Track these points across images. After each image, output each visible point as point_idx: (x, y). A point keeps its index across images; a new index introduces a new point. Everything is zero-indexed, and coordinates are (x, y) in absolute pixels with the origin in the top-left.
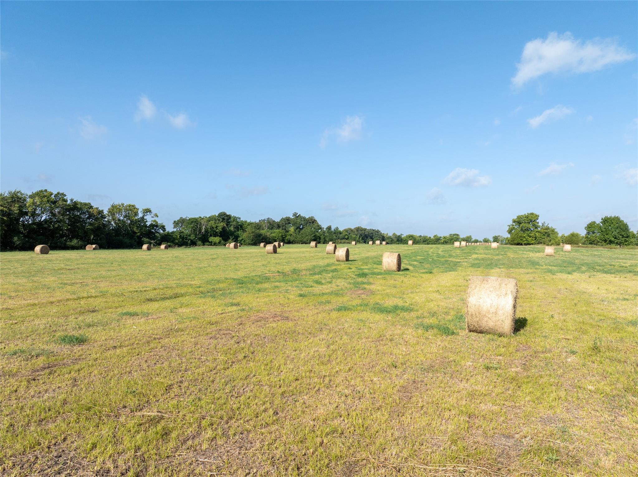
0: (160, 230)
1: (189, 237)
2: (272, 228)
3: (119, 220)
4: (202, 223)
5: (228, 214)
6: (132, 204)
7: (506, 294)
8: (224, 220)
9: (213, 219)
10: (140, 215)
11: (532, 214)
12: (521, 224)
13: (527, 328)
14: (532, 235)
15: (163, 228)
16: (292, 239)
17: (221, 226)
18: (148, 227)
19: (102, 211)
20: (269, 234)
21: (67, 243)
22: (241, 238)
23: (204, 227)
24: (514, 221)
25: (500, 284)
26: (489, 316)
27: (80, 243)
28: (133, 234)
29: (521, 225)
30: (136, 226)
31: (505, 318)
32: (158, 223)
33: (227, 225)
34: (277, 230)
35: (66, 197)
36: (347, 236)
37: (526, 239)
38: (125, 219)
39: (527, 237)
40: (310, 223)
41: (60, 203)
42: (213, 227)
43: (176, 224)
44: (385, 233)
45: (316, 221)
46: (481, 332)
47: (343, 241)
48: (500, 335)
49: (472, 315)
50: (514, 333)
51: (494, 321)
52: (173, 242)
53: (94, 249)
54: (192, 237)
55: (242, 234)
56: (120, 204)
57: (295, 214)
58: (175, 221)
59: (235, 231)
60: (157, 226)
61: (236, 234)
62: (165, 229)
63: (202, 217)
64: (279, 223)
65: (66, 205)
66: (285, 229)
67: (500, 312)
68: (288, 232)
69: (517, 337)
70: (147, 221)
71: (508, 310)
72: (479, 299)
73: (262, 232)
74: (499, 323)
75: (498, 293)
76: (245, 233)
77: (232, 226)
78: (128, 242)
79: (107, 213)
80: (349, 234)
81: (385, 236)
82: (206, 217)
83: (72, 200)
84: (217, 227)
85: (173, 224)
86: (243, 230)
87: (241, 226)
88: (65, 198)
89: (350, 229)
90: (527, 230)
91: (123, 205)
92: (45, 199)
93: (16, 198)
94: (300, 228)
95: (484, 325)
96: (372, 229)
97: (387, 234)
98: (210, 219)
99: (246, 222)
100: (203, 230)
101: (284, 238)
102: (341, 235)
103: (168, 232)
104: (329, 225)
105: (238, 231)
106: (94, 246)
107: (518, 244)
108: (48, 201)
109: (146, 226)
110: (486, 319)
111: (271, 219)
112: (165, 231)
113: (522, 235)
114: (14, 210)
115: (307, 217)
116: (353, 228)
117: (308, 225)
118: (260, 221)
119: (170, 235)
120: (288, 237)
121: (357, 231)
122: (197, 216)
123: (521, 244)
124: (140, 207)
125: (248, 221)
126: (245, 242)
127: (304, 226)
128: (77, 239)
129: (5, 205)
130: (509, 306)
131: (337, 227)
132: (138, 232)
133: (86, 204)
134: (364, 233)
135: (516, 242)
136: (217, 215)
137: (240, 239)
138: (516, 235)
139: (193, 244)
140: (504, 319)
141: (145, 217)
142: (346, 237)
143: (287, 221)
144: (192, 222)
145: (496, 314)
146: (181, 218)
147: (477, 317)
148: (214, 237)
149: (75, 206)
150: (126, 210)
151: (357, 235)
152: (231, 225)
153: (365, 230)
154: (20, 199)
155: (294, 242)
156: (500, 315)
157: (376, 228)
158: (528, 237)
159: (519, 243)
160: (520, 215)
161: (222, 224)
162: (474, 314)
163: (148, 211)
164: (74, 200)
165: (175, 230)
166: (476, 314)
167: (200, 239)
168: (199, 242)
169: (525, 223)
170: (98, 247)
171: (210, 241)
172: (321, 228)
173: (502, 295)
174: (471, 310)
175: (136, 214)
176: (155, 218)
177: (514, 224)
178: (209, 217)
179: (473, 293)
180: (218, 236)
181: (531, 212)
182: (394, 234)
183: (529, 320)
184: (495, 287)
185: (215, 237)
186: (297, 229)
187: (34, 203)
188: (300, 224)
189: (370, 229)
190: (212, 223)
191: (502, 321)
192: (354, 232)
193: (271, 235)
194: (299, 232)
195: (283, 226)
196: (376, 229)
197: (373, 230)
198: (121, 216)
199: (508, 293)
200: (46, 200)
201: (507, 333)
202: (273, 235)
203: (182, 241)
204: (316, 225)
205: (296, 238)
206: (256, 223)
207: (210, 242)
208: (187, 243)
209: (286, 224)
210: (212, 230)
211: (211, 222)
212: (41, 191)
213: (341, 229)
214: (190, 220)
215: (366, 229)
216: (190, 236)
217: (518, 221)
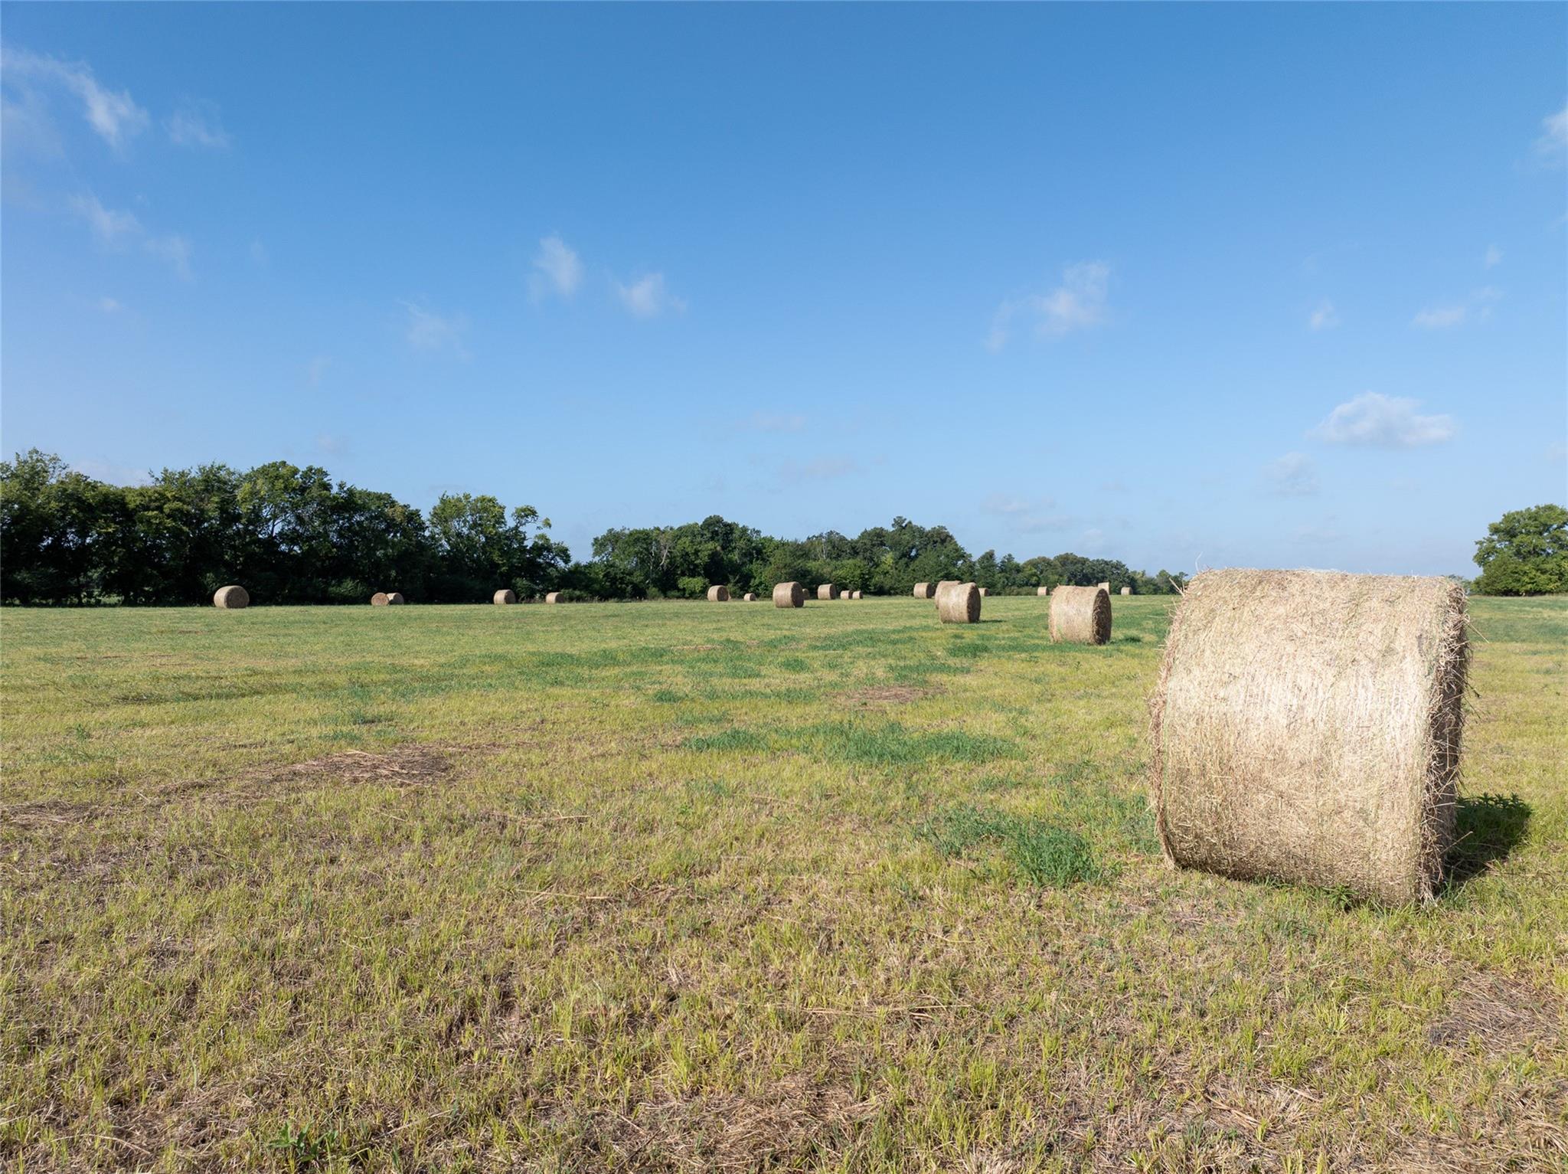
0: (558, 559)
1: (628, 577)
2: (839, 556)
3: (459, 535)
4: (662, 542)
5: (728, 520)
6: (489, 495)
7: (1389, 651)
8: (717, 535)
9: (689, 534)
10: (511, 522)
11: (1550, 508)
12: (1514, 536)
13: (1530, 856)
14: (1548, 566)
15: (564, 554)
16: (888, 583)
17: (707, 550)
18: (529, 552)
19: (417, 513)
20: (829, 570)
21: (331, 589)
22: (757, 581)
23: (665, 553)
24: (1495, 530)
25: (1355, 601)
26: (1284, 783)
27: (360, 589)
28: (491, 567)
29: (1516, 541)
30: (499, 550)
31: (1381, 796)
32: (552, 542)
33: (723, 548)
34: (851, 561)
35: (328, 478)
36: (1035, 578)
37: (1531, 578)
38: (473, 532)
39: (1534, 572)
40: (935, 542)
41: (315, 492)
42: (687, 554)
43: (600, 544)
44: (1138, 571)
45: (951, 537)
46: (1242, 874)
47: (1026, 588)
48: (1352, 901)
49: (1182, 775)
50: (1436, 891)
51: (1313, 816)
52: (586, 588)
53: (391, 603)
54: (637, 577)
55: (759, 571)
56: (461, 496)
57: (898, 522)
58: (596, 540)
59: (744, 564)
60: (549, 549)
61: (745, 569)
62: (568, 556)
63: (662, 529)
64: (857, 542)
65: (328, 498)
66: (871, 559)
67: (1349, 762)
68: (877, 565)
69: (1461, 918)
70: (524, 539)
71: (1400, 746)
72: (1225, 684)
73: (811, 565)
74: (1344, 829)
75: (1334, 645)
76: (768, 569)
77: (737, 552)
78: (477, 588)
79: (429, 517)
80: (1041, 573)
81: (1138, 577)
82: (671, 529)
83: (341, 486)
84: (696, 552)
85: (593, 545)
86: (763, 559)
87: (759, 552)
88: (325, 479)
89: (1044, 560)
90: (1536, 552)
91: (467, 497)
92: (280, 484)
93: (213, 482)
94: (910, 557)
95: (1252, 836)
96: (1103, 560)
97: (1143, 574)
98: (682, 532)
99: (771, 539)
100: (664, 561)
101: (867, 580)
102: (1020, 575)
103: (577, 565)
104: (988, 551)
105: (751, 562)
106: (391, 596)
107: (1507, 593)
108: (286, 488)
109: (523, 550)
110: (1262, 800)
111: (837, 534)
112: (570, 561)
113: (1520, 567)
114: (209, 510)
115: (928, 528)
116: (1052, 559)
117: (929, 547)
118: (809, 538)
119: (581, 572)
120: (877, 579)
121: (1064, 564)
122: (648, 525)
123: (1517, 594)
124: (511, 505)
125: (777, 538)
126: (767, 590)
127: (920, 552)
128: (353, 579)
129: (189, 497)
130: (1403, 727)
131: (1010, 555)
132: (504, 565)
133: (379, 497)
134: (1082, 571)
135: (1499, 586)
136: (700, 523)
137: (754, 582)
138: (1500, 567)
139: (639, 594)
140: (1373, 802)
141: (521, 529)
142: (1034, 580)
143: (877, 538)
144: (637, 540)
145: (1319, 774)
146: (610, 531)
147: (1210, 786)
148: (689, 576)
149: (350, 503)
150: (475, 510)
151: (1061, 576)
152: (735, 548)
153: (1084, 561)
154: (225, 483)
155: (892, 592)
156: (1346, 776)
157: (1113, 558)
158: (1538, 574)
159: (1511, 590)
160: (1513, 511)
161: (711, 545)
162: (1195, 770)
163: (528, 513)
164: (348, 486)
165: (597, 559)
166: (1203, 773)
167: (655, 583)
168: (653, 590)
169: (1528, 533)
170: (401, 598)
171: (681, 586)
172: (963, 556)
173: (1359, 656)
174: (1180, 747)
175: (500, 519)
176: (545, 531)
177: (1495, 537)
178: (680, 529)
179: (1190, 648)
180: (699, 574)
181: (1548, 503)
182: (1163, 574)
183: (1539, 812)
184: (1323, 612)
185: (693, 576)
186: (901, 558)
187: (254, 493)
188: (910, 545)
189: (1098, 561)
190: (685, 542)
191: (1362, 813)
192: (1054, 567)
193: (834, 573)
194: (907, 565)
195: (865, 550)
196: (1115, 561)
197: (1106, 563)
198: (465, 526)
199: (1398, 646)
200: (283, 485)
201: (1391, 889)
202: (840, 572)
203: (611, 586)
204: (950, 547)
205: (899, 581)
206: (799, 545)
207: (679, 590)
208: (623, 591)
209: (874, 545)
210: (685, 560)
211: (684, 539)
212: (274, 465)
213: (1020, 559)
214: (631, 534)
215: (1087, 559)
216: (631, 574)
217: (1508, 530)
